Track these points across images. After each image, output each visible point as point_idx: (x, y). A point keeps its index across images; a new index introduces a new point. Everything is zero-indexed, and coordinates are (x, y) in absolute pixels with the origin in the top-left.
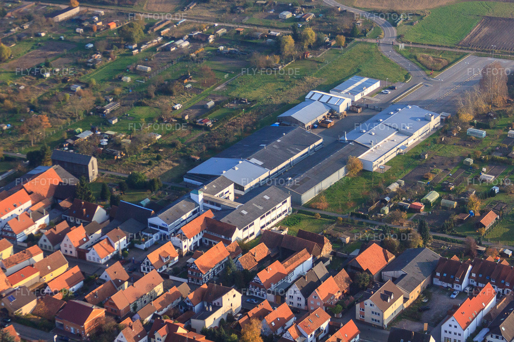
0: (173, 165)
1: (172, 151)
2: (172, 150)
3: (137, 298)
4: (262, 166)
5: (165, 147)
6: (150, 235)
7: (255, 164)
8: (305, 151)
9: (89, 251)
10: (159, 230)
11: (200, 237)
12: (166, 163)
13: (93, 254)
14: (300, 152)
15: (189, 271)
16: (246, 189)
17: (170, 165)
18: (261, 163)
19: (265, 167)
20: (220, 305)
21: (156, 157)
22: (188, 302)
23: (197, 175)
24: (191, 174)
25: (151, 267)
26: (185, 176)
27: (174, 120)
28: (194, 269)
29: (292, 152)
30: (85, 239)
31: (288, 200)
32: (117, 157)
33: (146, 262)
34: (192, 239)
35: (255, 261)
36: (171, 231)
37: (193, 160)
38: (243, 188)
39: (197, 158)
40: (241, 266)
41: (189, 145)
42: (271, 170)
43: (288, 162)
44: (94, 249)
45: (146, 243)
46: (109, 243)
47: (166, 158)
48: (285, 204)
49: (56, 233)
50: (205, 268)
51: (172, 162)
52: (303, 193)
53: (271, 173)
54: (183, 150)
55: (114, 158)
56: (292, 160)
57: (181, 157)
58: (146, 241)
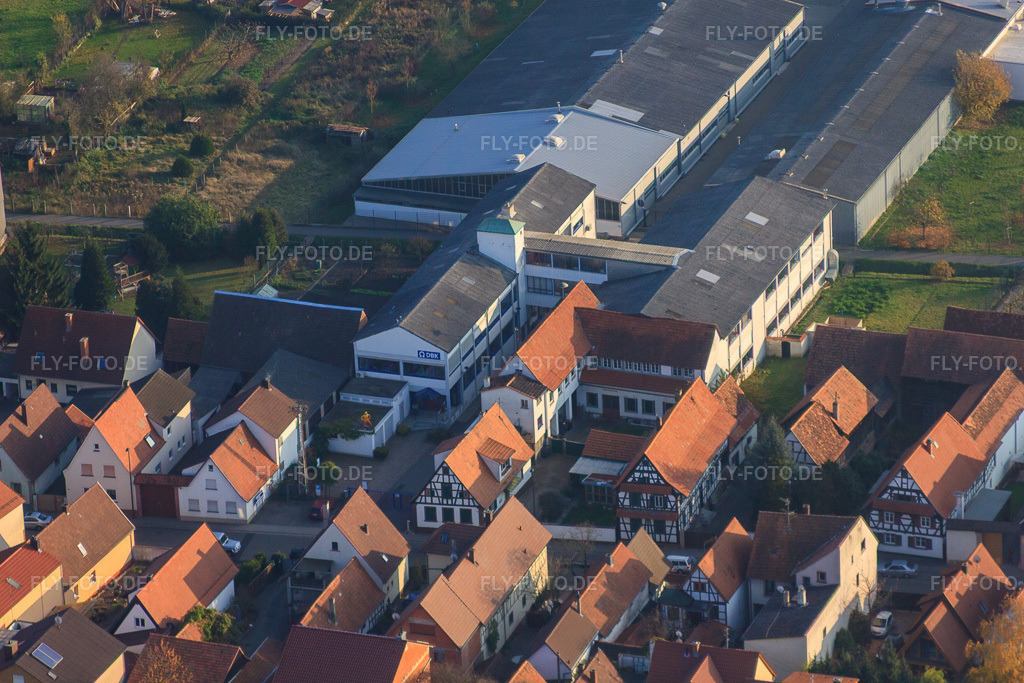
0: (273, 169)
1: (236, 118)
2: (230, 115)
3: (493, 601)
4: (642, 123)
5: (199, 108)
6: (381, 402)
7: (616, 120)
8: (764, 57)
9: (191, 478)
10: (406, 378)
11: (573, 384)
12: (240, 162)
13: (211, 486)
14: (750, 62)
15: (621, 495)
16: (624, 209)
17: (264, 168)
18: (635, 115)
19: (656, 128)
20: (830, 581)
21: (187, 147)
22: (700, 587)
23: (406, 183)
24: (381, 183)
25: (459, 501)
26: (357, 193)
27: (164, 13)
28: (644, 481)
29: (724, 65)
30: (151, 442)
31: (827, 221)
32: (36, 160)
33: (439, 486)
34: (556, 393)
35: (841, 432)
36: (452, 379)
37: (346, 138)
38: (616, 206)
39: (354, 129)
40: (802, 456)
41: (286, 89)
42: (684, 135)
43: (722, 102)
44: (211, 467)
45: (377, 429)
46: (254, 442)
47: (230, 146)
48: (820, 238)
49: (28, 431)
50: (683, 476)
51: (260, 157)
52: (858, 196)
53: (683, 149)
54: (271, 110)
55: (27, 166)
56: (732, 96)
57: (287, 136)
58: (375, 421)
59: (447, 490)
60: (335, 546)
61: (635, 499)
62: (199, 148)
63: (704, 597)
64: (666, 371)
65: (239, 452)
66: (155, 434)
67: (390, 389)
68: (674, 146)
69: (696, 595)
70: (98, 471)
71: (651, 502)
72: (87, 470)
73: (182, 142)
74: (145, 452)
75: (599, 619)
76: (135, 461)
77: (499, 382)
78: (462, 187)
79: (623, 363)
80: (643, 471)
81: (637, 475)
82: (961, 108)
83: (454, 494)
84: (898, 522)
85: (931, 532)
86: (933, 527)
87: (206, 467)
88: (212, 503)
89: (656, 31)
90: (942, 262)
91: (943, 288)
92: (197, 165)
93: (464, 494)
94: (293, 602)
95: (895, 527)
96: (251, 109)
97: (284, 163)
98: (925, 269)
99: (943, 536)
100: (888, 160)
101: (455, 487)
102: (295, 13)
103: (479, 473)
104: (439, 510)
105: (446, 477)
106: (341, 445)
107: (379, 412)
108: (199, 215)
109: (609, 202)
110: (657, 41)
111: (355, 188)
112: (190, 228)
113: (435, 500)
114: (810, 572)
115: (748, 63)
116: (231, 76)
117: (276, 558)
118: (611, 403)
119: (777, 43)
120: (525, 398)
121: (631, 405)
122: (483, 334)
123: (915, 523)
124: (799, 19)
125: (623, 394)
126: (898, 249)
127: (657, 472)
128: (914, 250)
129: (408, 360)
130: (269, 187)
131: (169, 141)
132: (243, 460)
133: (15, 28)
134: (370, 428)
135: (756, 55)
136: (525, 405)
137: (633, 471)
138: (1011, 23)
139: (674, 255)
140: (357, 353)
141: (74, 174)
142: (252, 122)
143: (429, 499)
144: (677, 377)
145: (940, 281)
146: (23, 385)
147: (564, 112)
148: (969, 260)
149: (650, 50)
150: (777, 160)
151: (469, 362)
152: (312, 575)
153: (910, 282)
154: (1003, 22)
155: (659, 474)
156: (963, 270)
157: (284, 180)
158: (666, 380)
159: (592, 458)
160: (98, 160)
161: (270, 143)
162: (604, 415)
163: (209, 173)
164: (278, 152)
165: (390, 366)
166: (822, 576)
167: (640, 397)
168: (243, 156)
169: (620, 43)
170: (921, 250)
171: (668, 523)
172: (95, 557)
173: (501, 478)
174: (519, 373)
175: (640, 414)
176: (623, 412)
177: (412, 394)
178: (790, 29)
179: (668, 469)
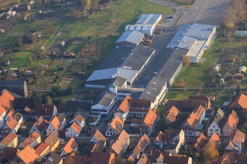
0: (70, 80)
1: (62, 73)
2: (61, 72)
3: (122, 147)
4: (132, 69)
5: (56, 71)
6: (97, 116)
7: (127, 69)
8: (150, 58)
9: (68, 130)
10: (100, 112)
11: (128, 112)
12: (64, 79)
13: (71, 131)
14: (148, 59)
15: (140, 129)
16: (131, 83)
17: (68, 80)
18: (130, 68)
19: (134, 70)
20: (178, 140)
21: (55, 78)
22: (156, 142)
23: (94, 81)
24: (89, 81)
25: (113, 131)
26: (86, 83)
27: (47, 56)
28: (144, 126)
29: (143, 59)
30: (60, 125)
31: (166, 83)
32: (30, 81)
33: (109, 129)
34: (126, 113)
35: (174, 117)
36: (108, 112)
37: (82, 75)
38: (130, 83)
39: (83, 73)
40: (169, 121)
41: (70, 67)
42: (139, 71)
43: (144, 65)
44: (71, 128)
45: (97, 121)
46: (77, 124)
47: (62, 77)
48: (165, 86)
49: (39, 124)
50: (150, 125)
51: (68, 79)
52: (170, 79)
53: (139, 73)
54: (68, 71)
55: (29, 82)
56: (145, 64)
57: (71, 75)
58: (96, 119)
59: (111, 129)
60: (94, 139)
61: (142, 129)
62: (57, 78)
63: (157, 144)
64: (144, 108)
65: (75, 125)
66: (60, 123)
67: (98, 114)
68: (137, 73)
69: (156, 144)
70: (52, 130)
71: (145, 130)
72: (50, 130)
73: (54, 77)
74: (59, 126)
75: (141, 148)
76: (58, 128)
77: (117, 112)
78: (103, 81)
79: (136, 108)
80: (144, 124)
81: (143, 125)
82: (184, 64)
83: (112, 130)
84: (186, 130)
85: (192, 132)
86: (192, 131)
87: (70, 128)
88: (71, 134)
89: (131, 54)
90: (185, 89)
91: (186, 93)
92: (57, 80)
93: (114, 130)
94: (88, 149)
95: (186, 131)
96: (64, 71)
97: (72, 79)
98: (182, 90)
99: (194, 132)
100: (174, 73)
101: (112, 129)
102: (69, 55)
103: (116, 126)
104: (110, 133)
105: (111, 127)
106: (91, 124)
107: (97, 118)
108: (60, 88)
109: (128, 82)
110: (132, 56)
111: (85, 83)
112: (59, 90)
113: (109, 131)
114: (175, 139)
115: (147, 59)
116: (60, 66)
117: (84, 142)
118: (134, 114)
119: (151, 55)
120: (121, 114)
121: (138, 114)
122: (112, 104)
123: (189, 130)
124: (154, 51)
125: (136, 113)
126: (177, 87)
127: (146, 124)
128: (180, 87)
129: (100, 109)
130: (70, 83)
131: (52, 77)
132: (76, 127)
133: (22, 60)
134: (96, 120)
135: (149, 57)
136: (121, 115)
137: (142, 124)
138: (190, 50)
139: (142, 90)
140: (92, 109)
141: (37, 83)
142: (65, 73)
143: (108, 131)
144: (146, 109)
145: (185, 92)
146: (36, 117)
147: (119, 68)
148: (189, 88)
149: (131, 57)
150: (155, 74)
151: (110, 109)
152: (91, 144)
153: (180, 93)
154: (189, 50)
155: (146, 125)
156: (188, 90)
157: (72, 82)
158: (144, 110)
159: (133, 123)
160: (40, 81)
161: (69, 76)
162: (133, 117)
163: (60, 82)
164: (70, 78)
165: (97, 110)
166: (177, 139)
167: (139, 113)
168: (65, 79)
169: (126, 56)
170: (181, 87)
171: (148, 133)
172: (54, 144)
173: (119, 127)
174: (120, 110)
175: (139, 116)
176: (136, 116)
177: (101, 115)
178: (153, 53)
179: (148, 124)
